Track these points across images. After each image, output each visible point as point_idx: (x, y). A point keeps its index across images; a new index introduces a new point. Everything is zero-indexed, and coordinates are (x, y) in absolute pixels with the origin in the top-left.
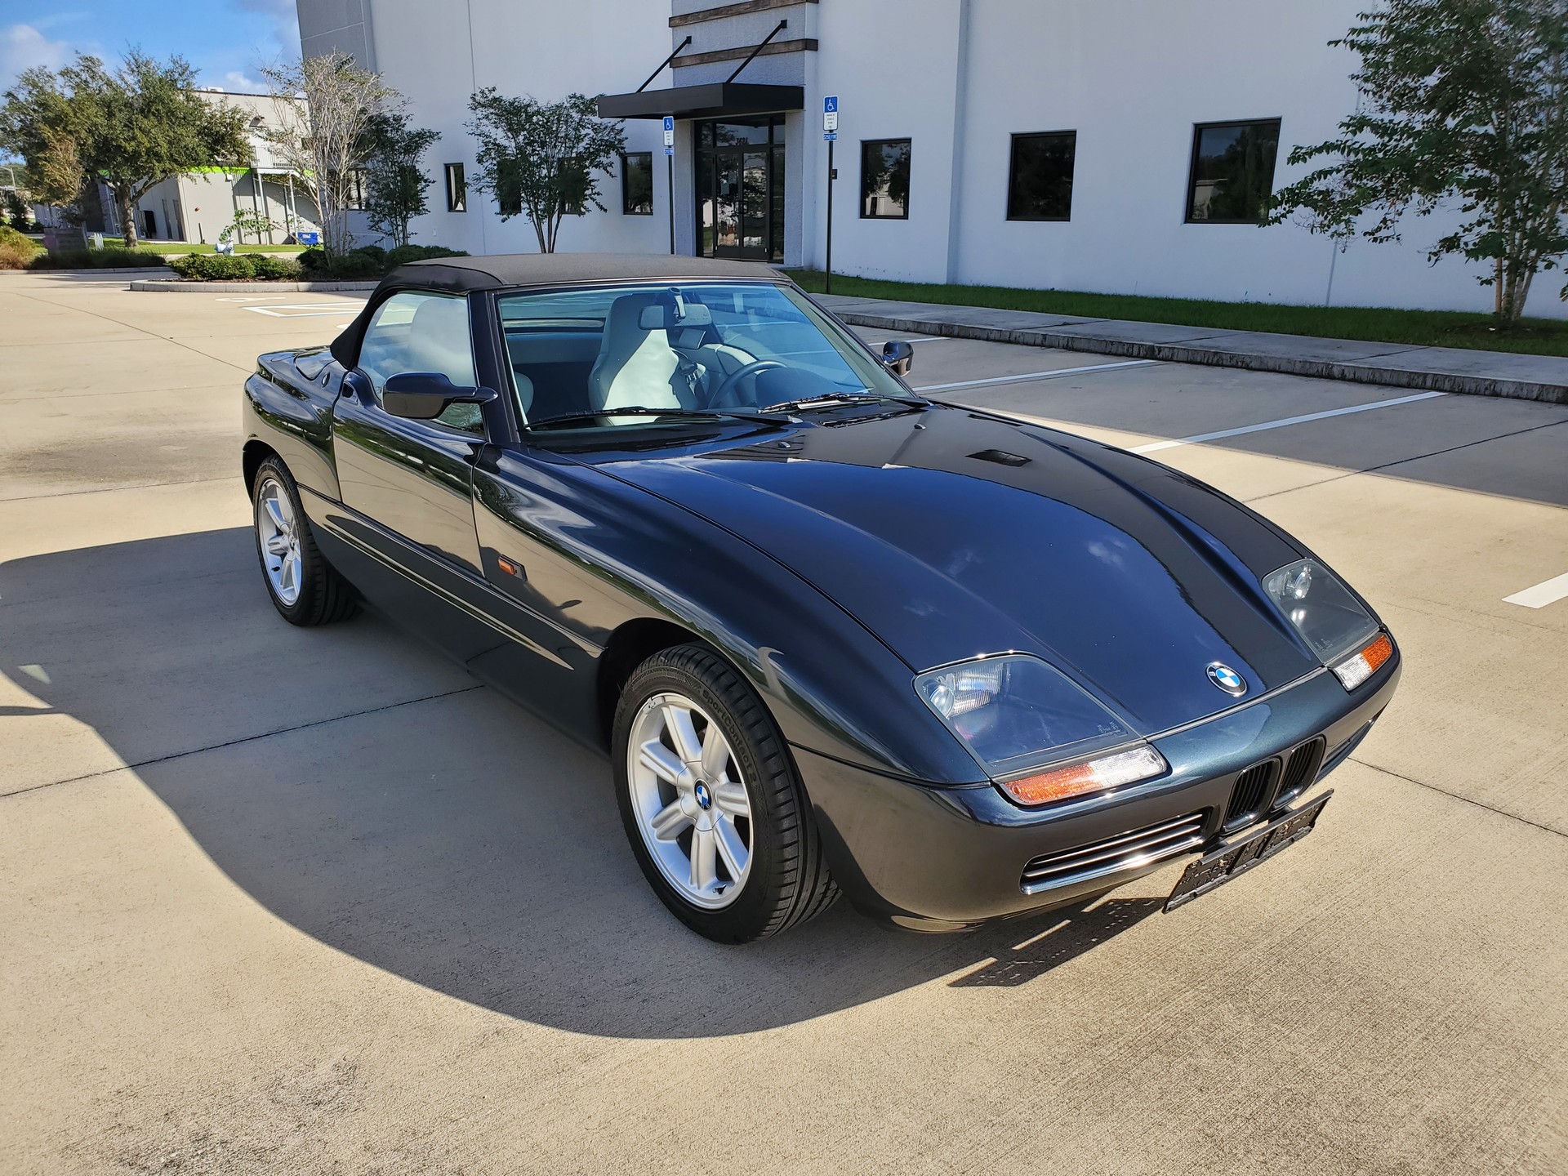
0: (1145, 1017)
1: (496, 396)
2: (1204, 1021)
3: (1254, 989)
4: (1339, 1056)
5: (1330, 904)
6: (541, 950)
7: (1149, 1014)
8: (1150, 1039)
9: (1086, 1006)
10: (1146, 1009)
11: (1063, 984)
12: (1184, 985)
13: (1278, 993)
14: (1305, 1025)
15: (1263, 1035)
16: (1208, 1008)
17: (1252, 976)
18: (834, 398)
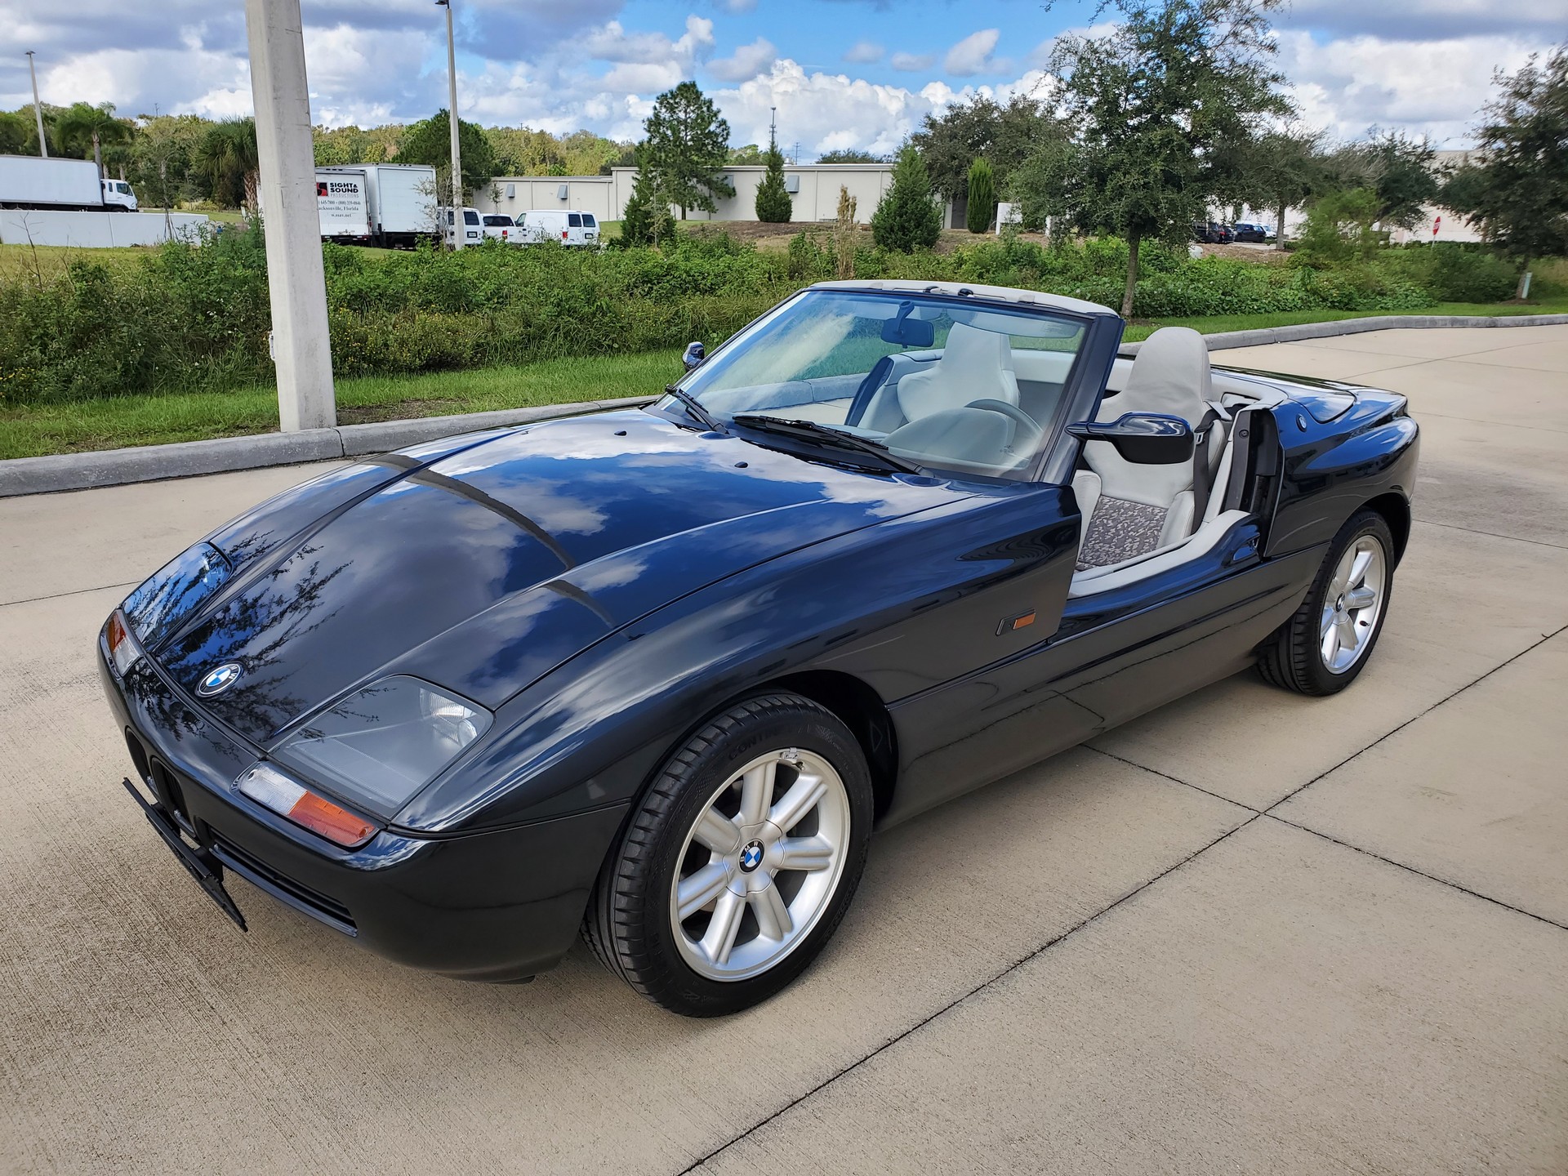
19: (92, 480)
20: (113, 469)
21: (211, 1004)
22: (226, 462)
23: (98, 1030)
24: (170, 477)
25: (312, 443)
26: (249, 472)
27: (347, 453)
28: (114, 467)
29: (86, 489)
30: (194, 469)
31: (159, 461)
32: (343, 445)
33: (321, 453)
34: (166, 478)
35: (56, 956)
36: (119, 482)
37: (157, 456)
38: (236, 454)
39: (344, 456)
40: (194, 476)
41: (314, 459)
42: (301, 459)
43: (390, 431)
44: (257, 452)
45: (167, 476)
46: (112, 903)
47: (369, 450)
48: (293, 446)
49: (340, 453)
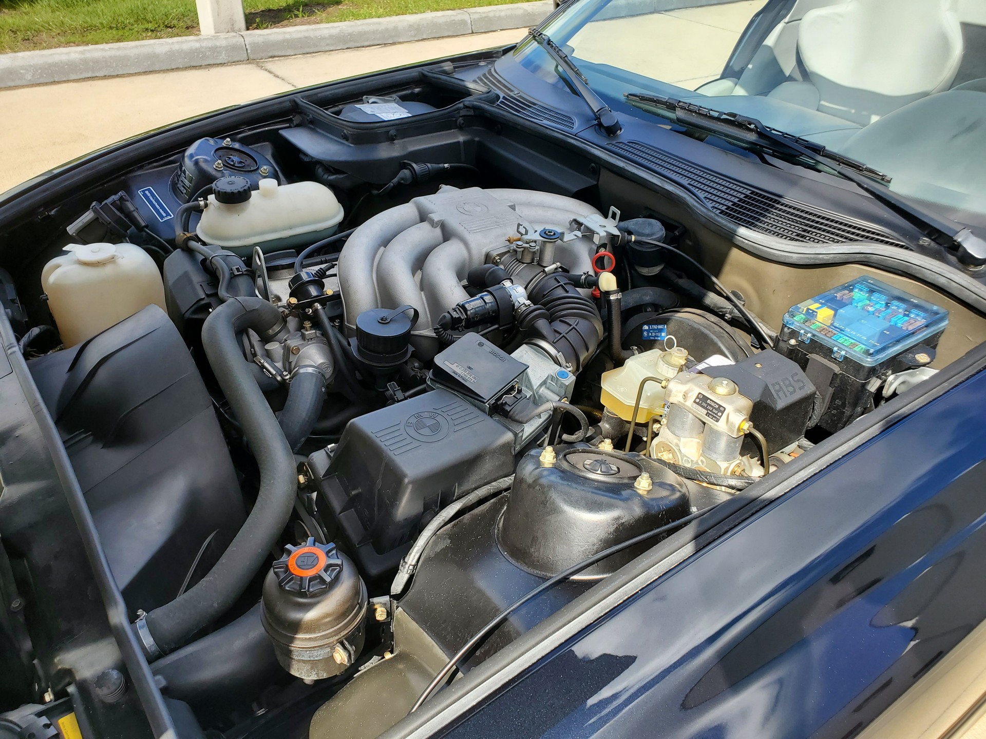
19: (29, 78)
20: (46, 69)
22: (145, 64)
24: (96, 77)
25: (220, 47)
26: (165, 74)
27: (251, 57)
28: (47, 66)
29: (23, 87)
30: (118, 70)
31: (85, 62)
32: (247, 50)
33: (229, 57)
34: (93, 77)
36: (52, 80)
37: (83, 56)
38: (153, 57)
39: (248, 59)
40: (118, 76)
41: (223, 62)
42: (211, 62)
43: (288, 36)
44: (171, 55)
45: (94, 75)
47: (270, 54)
48: (203, 50)
49: (245, 56)
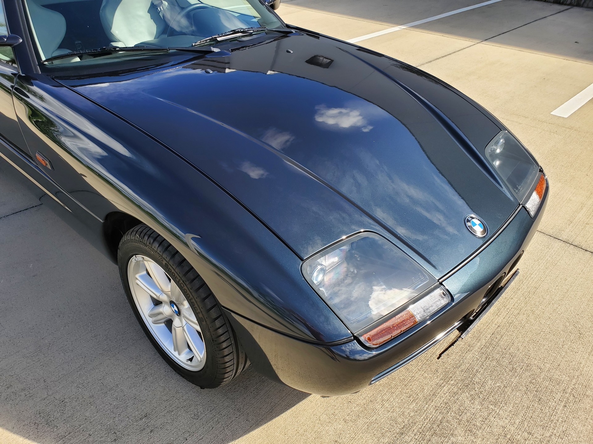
0: (425, 408)
1: (21, 41)
2: (455, 408)
3: (477, 380)
4: (526, 426)
5: (505, 314)
6: (90, 397)
7: (427, 406)
8: (430, 425)
9: (394, 404)
10: (425, 402)
11: (381, 389)
12: (442, 381)
13: (490, 382)
14: (506, 404)
15: (486, 414)
16: (456, 397)
17: (475, 370)
18: (238, 32)
21: (491, 335)
23: (528, 368)
35: (495, 418)
46: (440, 417)
